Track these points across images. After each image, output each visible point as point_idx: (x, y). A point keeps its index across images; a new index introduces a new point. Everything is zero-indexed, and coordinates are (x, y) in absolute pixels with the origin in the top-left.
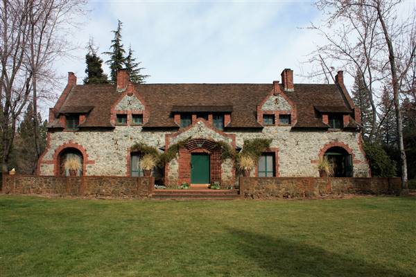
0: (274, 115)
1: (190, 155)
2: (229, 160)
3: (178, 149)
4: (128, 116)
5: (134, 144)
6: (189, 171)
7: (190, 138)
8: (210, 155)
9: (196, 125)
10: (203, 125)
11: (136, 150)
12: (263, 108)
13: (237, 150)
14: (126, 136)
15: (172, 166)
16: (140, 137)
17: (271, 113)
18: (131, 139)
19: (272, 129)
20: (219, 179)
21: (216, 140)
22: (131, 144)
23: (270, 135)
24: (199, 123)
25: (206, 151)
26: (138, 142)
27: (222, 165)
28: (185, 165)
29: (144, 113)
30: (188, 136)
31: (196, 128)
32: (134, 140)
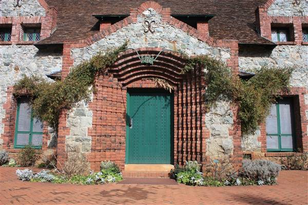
0: (292, 24)
1: (125, 93)
2: (223, 106)
3: (93, 77)
4: (14, 28)
5: (21, 78)
6: (121, 132)
7: (123, 48)
8: (172, 95)
9: (140, 19)
10: (157, 18)
11: (24, 91)
12: (270, 12)
13: (241, 77)
14: (7, 65)
15: (78, 119)
16: (34, 66)
17: (285, 22)
18: (17, 69)
19: (290, 50)
20: (199, 155)
21: (189, 53)
22: (14, 78)
23: (287, 62)
24: (147, 13)
25: (162, 83)
26: (28, 75)
27: (207, 118)
28: (112, 119)
29: (43, 22)
30: (118, 45)
31: (138, 25)
32: (20, 72)
